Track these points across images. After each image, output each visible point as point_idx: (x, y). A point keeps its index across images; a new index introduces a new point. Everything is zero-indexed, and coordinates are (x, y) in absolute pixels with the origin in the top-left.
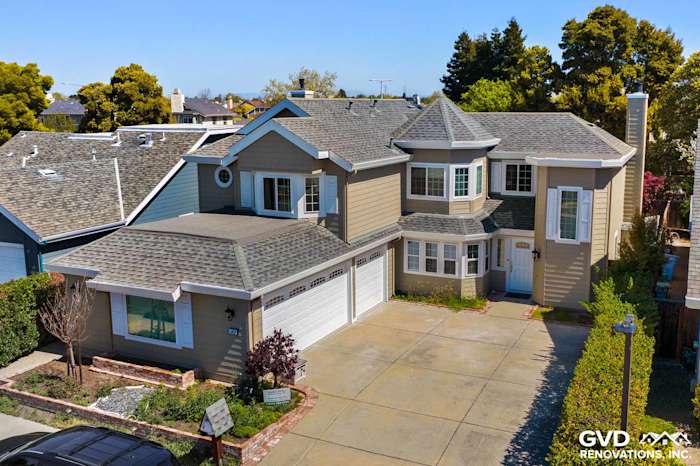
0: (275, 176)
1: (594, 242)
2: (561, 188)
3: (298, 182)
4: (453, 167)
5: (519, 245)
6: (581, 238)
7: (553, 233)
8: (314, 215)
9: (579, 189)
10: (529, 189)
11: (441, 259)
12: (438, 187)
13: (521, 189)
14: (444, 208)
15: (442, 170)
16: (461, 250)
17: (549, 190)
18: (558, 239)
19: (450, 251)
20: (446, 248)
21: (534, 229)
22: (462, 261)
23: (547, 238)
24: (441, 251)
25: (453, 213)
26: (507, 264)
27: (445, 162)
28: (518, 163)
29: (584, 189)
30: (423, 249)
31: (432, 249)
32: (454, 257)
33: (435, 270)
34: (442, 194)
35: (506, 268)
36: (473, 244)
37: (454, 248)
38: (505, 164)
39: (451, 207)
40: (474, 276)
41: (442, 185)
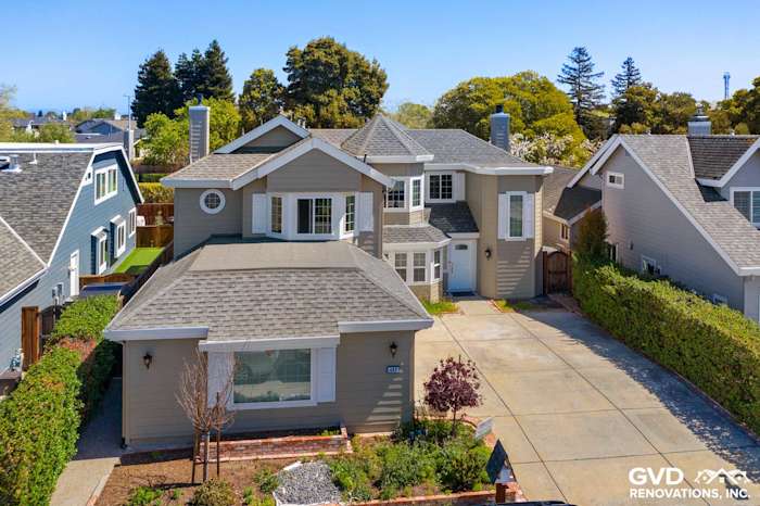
0: (312, 196)
1: (536, 237)
2: (509, 194)
3: (338, 201)
4: (413, 179)
6: (527, 235)
7: (504, 233)
8: (351, 235)
9: (524, 193)
10: (450, 196)
11: (410, 269)
12: (399, 199)
13: (444, 197)
14: (405, 218)
15: (403, 183)
16: (429, 257)
17: (500, 195)
18: (508, 237)
19: (420, 258)
20: (416, 255)
21: (477, 231)
22: (431, 267)
23: (499, 237)
24: (410, 260)
25: (412, 222)
26: (449, 266)
27: (406, 175)
28: (440, 174)
29: (527, 193)
30: (392, 260)
31: (401, 259)
32: (423, 264)
33: (404, 279)
34: (402, 206)
35: (448, 269)
36: (437, 250)
37: (423, 255)
38: (429, 175)
39: (411, 217)
40: (438, 280)
41: (402, 197)
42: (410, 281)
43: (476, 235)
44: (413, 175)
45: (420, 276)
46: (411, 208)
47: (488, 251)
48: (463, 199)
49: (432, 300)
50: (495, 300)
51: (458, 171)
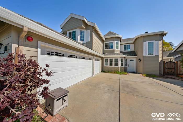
0: (72, 31)
1: (160, 55)
2: (148, 42)
3: (78, 31)
4: (115, 42)
5: (130, 60)
7: (146, 53)
8: (83, 42)
9: (154, 41)
11: (114, 63)
12: (112, 47)
15: (113, 43)
16: (119, 59)
17: (144, 43)
18: (147, 55)
19: (116, 60)
20: (115, 59)
21: (136, 55)
22: (120, 63)
23: (144, 55)
24: (114, 60)
25: (115, 52)
26: (128, 65)
27: (114, 41)
28: (127, 45)
29: (156, 41)
30: (109, 60)
31: (111, 60)
32: (117, 61)
33: (112, 65)
34: (113, 48)
35: (127, 66)
36: (122, 58)
37: (117, 59)
38: (123, 45)
39: (115, 51)
40: (122, 66)
41: (113, 46)
42: (113, 66)
43: (136, 57)
44: (116, 41)
45: (116, 64)
46: (115, 49)
47: (139, 59)
48: (133, 50)
49: (120, 71)
50: (142, 74)
51: (132, 43)
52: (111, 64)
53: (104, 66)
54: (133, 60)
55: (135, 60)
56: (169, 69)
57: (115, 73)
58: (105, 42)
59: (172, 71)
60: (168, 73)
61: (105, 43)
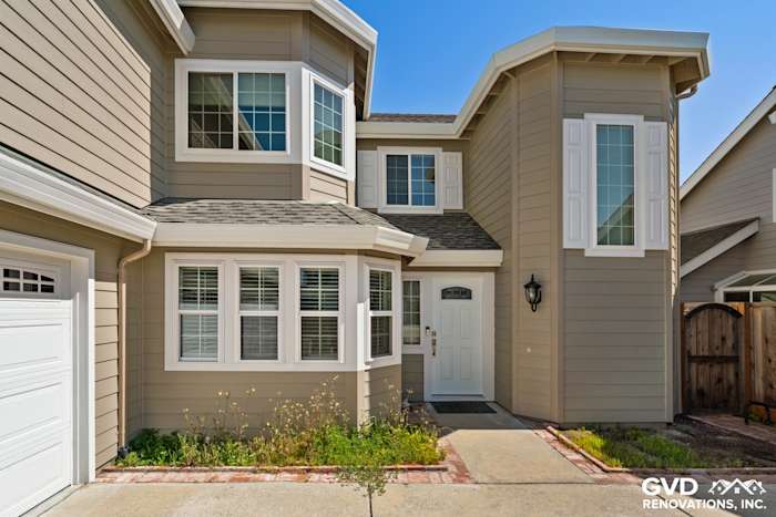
1: (672, 252)
2: (594, 120)
4: (309, 77)
5: (447, 293)
6: (647, 238)
9: (634, 120)
10: (431, 201)
11: (289, 316)
12: (270, 127)
13: (418, 201)
15: (281, 81)
16: (353, 281)
17: (565, 123)
18: (591, 247)
19: (320, 286)
20: (309, 277)
21: (495, 246)
22: (356, 320)
23: (566, 245)
24: (290, 289)
25: (310, 198)
26: (425, 339)
27: (289, 58)
28: (409, 151)
29: (646, 119)
30: (229, 287)
31: (258, 286)
32: (332, 303)
33: (271, 352)
34: (280, 145)
35: (424, 348)
36: (382, 266)
37: (331, 278)
38: (382, 153)
39: (309, 182)
40: (384, 361)
41: (280, 122)
42: (290, 355)
43: (492, 258)
44: (316, 66)
45: (320, 338)
46: (309, 159)
47: (533, 285)
48: (457, 205)
49: (363, 417)
50: (560, 429)
51: (446, 144)
52: (259, 338)
53: (172, 362)
54: (464, 294)
55: (481, 285)
56: (703, 360)
57: (302, 453)
58: (193, 55)
59: (720, 380)
60: (701, 393)
61: (183, 68)
